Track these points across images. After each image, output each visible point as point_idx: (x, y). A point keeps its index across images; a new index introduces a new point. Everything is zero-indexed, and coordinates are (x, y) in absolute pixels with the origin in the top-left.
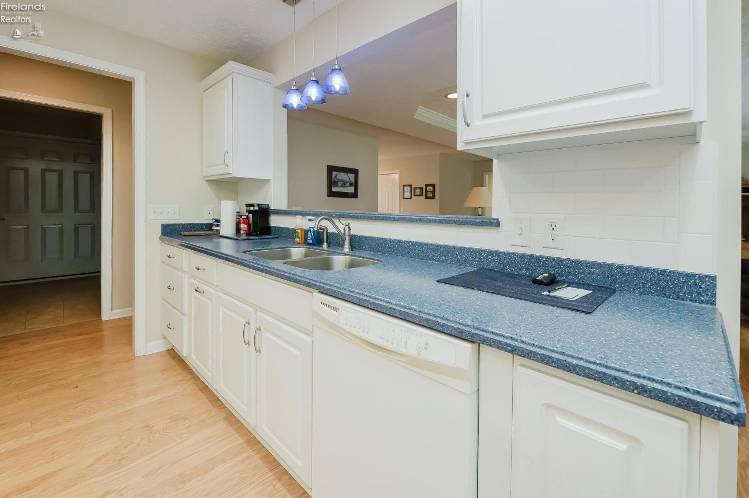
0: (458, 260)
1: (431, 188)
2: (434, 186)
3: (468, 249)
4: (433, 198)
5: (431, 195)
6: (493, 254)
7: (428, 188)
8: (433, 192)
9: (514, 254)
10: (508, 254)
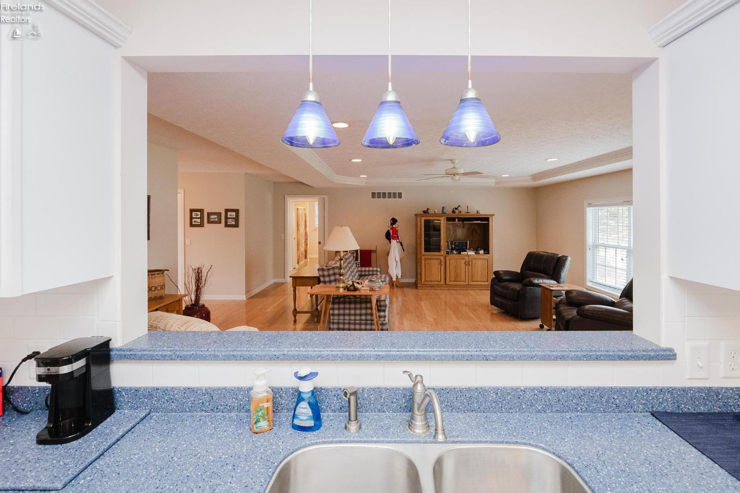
0: (617, 406)
1: (234, 214)
2: (237, 211)
3: (631, 390)
4: (236, 225)
5: (234, 223)
6: (665, 392)
7: (229, 213)
8: (237, 219)
9: (690, 389)
10: (684, 390)
